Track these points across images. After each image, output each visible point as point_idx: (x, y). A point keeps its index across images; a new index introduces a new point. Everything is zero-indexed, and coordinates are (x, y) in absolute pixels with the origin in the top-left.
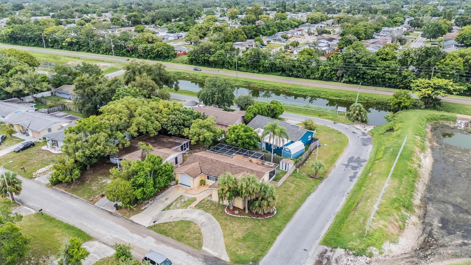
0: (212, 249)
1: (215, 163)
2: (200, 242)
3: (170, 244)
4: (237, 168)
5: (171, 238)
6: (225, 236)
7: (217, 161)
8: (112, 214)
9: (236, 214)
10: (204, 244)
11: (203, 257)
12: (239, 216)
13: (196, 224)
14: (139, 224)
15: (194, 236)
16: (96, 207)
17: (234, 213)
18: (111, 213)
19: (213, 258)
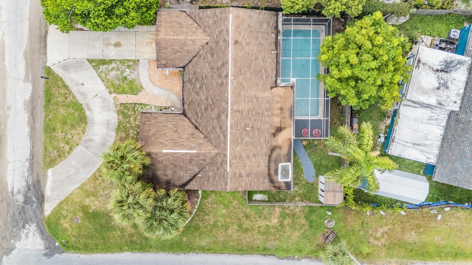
0: (54, 182)
2: (56, 159)
3: (34, 123)
5: (43, 116)
6: (81, 188)
10: (56, 167)
11: (35, 180)
13: (84, 132)
14: (46, 49)
15: (62, 145)
19: (41, 193)
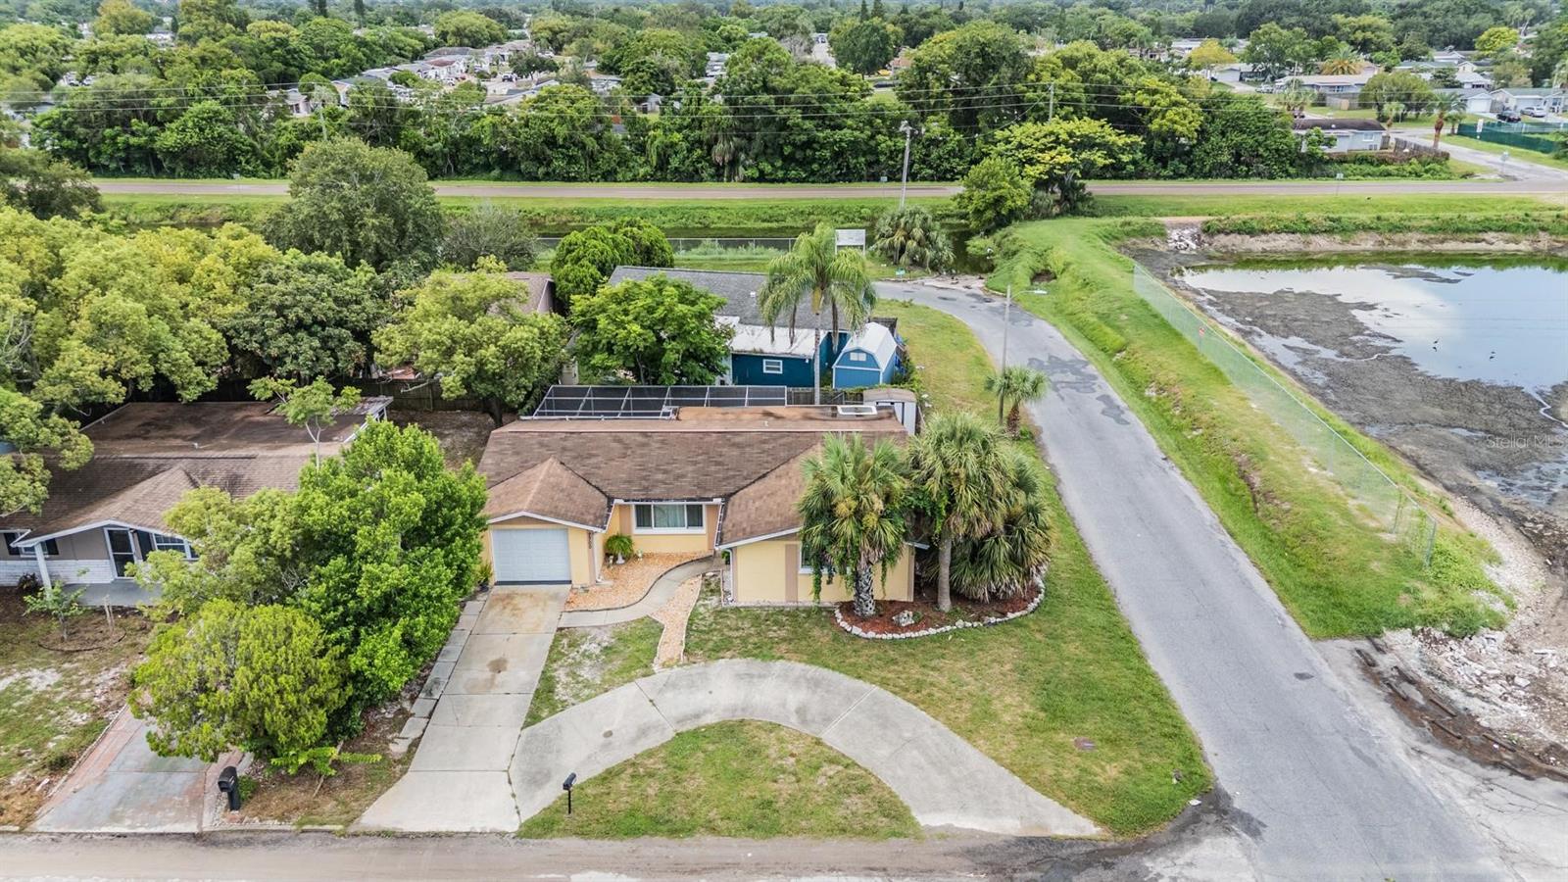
0: (964, 808)
1: (643, 445)
3: (737, 865)
4: (764, 442)
5: (710, 839)
6: (969, 735)
7: (644, 434)
8: (215, 844)
9: (909, 628)
10: (904, 798)
11: (967, 863)
12: (932, 631)
13: (774, 727)
14: (449, 835)
15: (821, 780)
16: (56, 838)
17: (897, 628)
18: (197, 838)
19: (1016, 845)
